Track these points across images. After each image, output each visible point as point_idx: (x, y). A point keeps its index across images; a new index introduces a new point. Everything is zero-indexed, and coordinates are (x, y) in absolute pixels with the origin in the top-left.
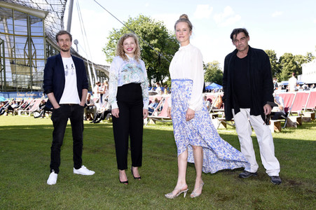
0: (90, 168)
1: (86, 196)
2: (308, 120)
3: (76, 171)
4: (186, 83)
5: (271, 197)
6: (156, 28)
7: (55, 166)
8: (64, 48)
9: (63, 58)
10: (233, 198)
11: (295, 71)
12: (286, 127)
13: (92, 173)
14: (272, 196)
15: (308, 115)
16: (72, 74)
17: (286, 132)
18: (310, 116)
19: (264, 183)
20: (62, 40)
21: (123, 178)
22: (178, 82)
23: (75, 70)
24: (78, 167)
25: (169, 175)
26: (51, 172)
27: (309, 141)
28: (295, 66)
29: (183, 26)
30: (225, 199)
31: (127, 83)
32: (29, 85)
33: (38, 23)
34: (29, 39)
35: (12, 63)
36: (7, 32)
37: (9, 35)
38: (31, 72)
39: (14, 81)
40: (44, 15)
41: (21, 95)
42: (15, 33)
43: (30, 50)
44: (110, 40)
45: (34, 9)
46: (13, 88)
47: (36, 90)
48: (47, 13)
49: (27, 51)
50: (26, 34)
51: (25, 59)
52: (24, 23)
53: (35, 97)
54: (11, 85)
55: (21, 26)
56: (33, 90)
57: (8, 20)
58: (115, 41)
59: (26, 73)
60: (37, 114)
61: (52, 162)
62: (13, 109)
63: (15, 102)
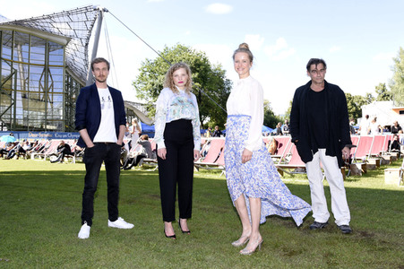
0: (127, 220)
1: (127, 252)
2: (373, 167)
3: (111, 224)
4: (242, 119)
5: (343, 250)
6: (196, 60)
7: (87, 217)
8: (100, 79)
10: (301, 252)
11: (354, 113)
12: (350, 175)
13: (130, 226)
14: (344, 248)
15: (372, 162)
16: (109, 107)
17: (351, 181)
18: (375, 163)
19: (334, 235)
20: (98, 69)
21: (170, 231)
22: (234, 118)
23: (112, 103)
24: (114, 218)
25: (222, 229)
26: (83, 224)
27: (377, 190)
28: (354, 108)
29: (243, 56)
30: (292, 254)
31: (176, 119)
32: (42, 125)
33: (57, 52)
34: (46, 69)
35: (24, 97)
36: (20, 60)
37: (23, 63)
38: (46, 109)
39: (24, 119)
40: (65, 42)
41: (33, 135)
42: (31, 62)
43: (46, 82)
44: (141, 72)
45: (54, 35)
46: (24, 127)
47: (51, 130)
48: (69, 39)
49: (43, 83)
50: (43, 63)
51: (39, 92)
52: (42, 50)
53: (49, 138)
54: (21, 123)
55: (38, 54)
56: (47, 130)
57: (23, 47)
58: (148, 73)
59: (40, 110)
60: (54, 158)
61: (83, 212)
62: (25, 152)
63: (27, 143)
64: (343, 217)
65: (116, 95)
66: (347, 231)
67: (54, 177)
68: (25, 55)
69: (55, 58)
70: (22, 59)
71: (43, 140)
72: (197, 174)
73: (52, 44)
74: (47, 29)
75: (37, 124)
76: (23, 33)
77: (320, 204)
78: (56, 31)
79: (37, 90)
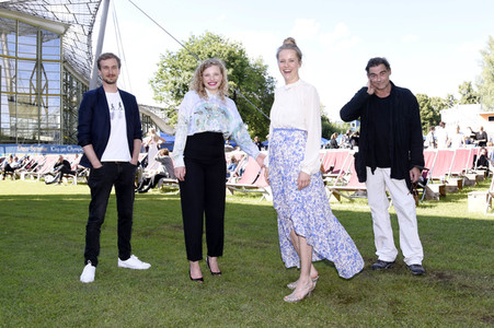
0: (142, 259)
1: (142, 299)
2: (454, 189)
3: (121, 263)
4: (296, 134)
5: (412, 296)
6: (230, 52)
7: (92, 255)
8: (109, 80)
9: (107, 94)
10: (360, 300)
11: (431, 120)
12: (425, 199)
13: (145, 266)
14: (414, 294)
15: (453, 182)
16: (120, 117)
17: (425, 207)
18: (456, 184)
19: (403, 277)
21: (196, 274)
22: (284, 133)
23: (123, 112)
25: (262, 269)
26: (86, 263)
27: (458, 219)
28: (431, 113)
30: (349, 301)
31: (200, 131)
32: (34, 135)
33: (52, 42)
34: (39, 64)
35: (11, 100)
36: (5, 53)
37: (9, 57)
38: (39, 115)
39: (12, 128)
40: (62, 29)
41: (23, 149)
42: (19, 55)
43: (39, 81)
44: (160, 67)
45: (49, 21)
46: (11, 138)
47: (46, 142)
48: (67, 26)
49: (34, 83)
50: (35, 57)
51: (30, 94)
52: (32, 40)
53: (44, 153)
54: (8, 133)
55: (28, 45)
56: (41, 142)
57: (8, 36)
58: (169, 69)
59: (31, 116)
60: (50, 179)
61: (87, 248)
62: (13, 170)
63: (17, 159)
64: (414, 255)
65: (129, 101)
66: (419, 272)
67: (51, 202)
68: (12, 47)
69: (49, 50)
70: (8, 52)
71: (35, 155)
72: (230, 198)
73: (45, 32)
74: (39, 13)
75: (28, 135)
76: (8, 18)
77: (384, 238)
78: (51, 15)
79: (28, 91)
